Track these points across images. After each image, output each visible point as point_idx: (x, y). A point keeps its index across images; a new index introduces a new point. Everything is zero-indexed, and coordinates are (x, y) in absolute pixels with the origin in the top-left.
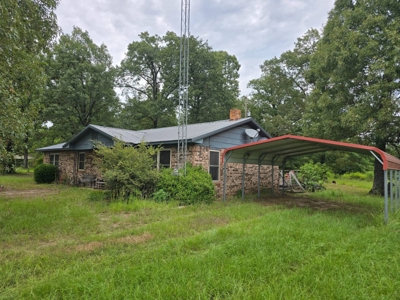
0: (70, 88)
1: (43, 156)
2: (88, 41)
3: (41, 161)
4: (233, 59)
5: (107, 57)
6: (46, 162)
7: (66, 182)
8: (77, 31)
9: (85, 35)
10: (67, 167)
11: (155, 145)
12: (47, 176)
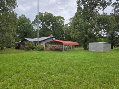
0: (21, 29)
1: (17, 44)
2: (25, 17)
3: (16, 45)
4: (62, 18)
5: (30, 21)
6: (17, 45)
7: (21, 49)
8: (22, 15)
9: (24, 16)
10: (22, 46)
11: (34, 42)
12: (18, 48)
